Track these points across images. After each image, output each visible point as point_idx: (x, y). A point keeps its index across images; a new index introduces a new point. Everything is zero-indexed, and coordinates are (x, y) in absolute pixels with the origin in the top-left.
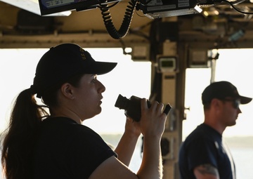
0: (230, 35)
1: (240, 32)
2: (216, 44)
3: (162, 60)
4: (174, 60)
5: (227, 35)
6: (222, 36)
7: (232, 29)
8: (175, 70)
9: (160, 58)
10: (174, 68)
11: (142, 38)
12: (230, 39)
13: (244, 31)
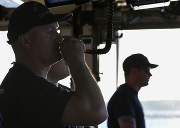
0: (131, 20)
1: (138, 18)
2: (120, 27)
3: (83, 38)
4: (91, 38)
5: (129, 20)
6: (125, 20)
7: (132, 16)
8: (93, 46)
9: (81, 37)
10: (92, 44)
11: (67, 23)
12: (131, 23)
13: (141, 17)
